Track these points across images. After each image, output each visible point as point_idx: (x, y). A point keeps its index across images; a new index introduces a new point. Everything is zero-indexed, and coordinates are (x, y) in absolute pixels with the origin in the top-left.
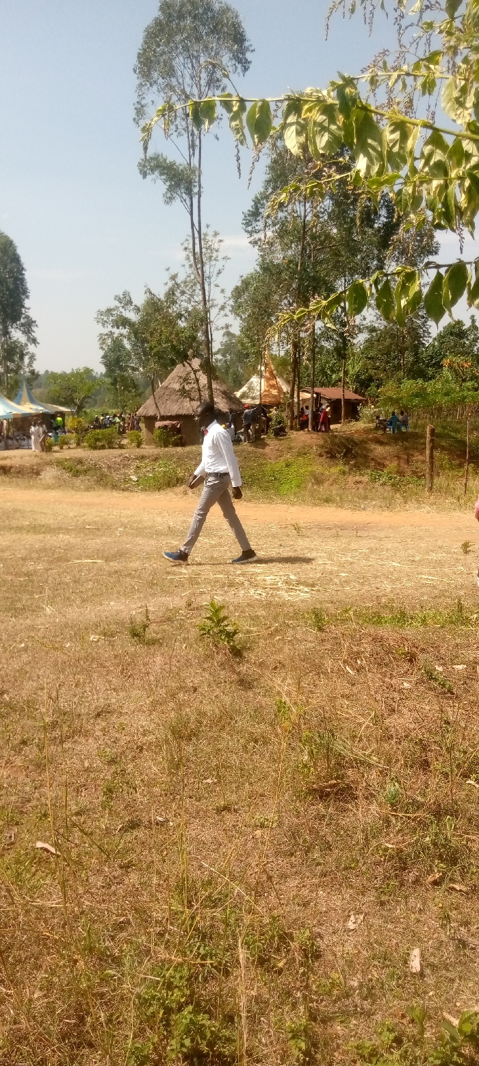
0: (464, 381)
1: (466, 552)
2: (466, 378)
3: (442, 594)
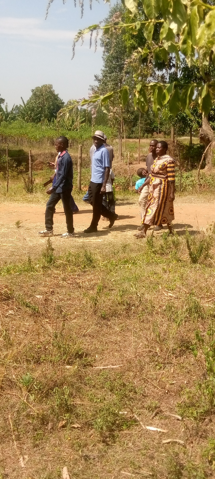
1: (19, 227)
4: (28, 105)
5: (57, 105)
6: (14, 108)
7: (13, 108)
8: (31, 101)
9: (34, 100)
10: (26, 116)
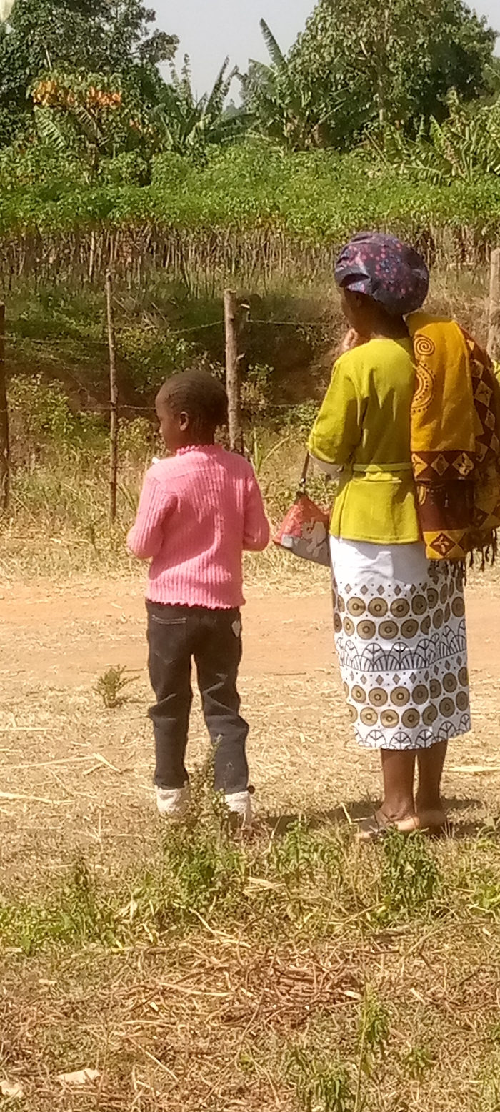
0: (105, 152)
1: (115, 704)
2: (109, 145)
3: (34, 847)
4: (299, 61)
5: (458, 49)
6: (225, 78)
7: (220, 81)
8: (314, 38)
9: (330, 33)
10: (288, 120)
